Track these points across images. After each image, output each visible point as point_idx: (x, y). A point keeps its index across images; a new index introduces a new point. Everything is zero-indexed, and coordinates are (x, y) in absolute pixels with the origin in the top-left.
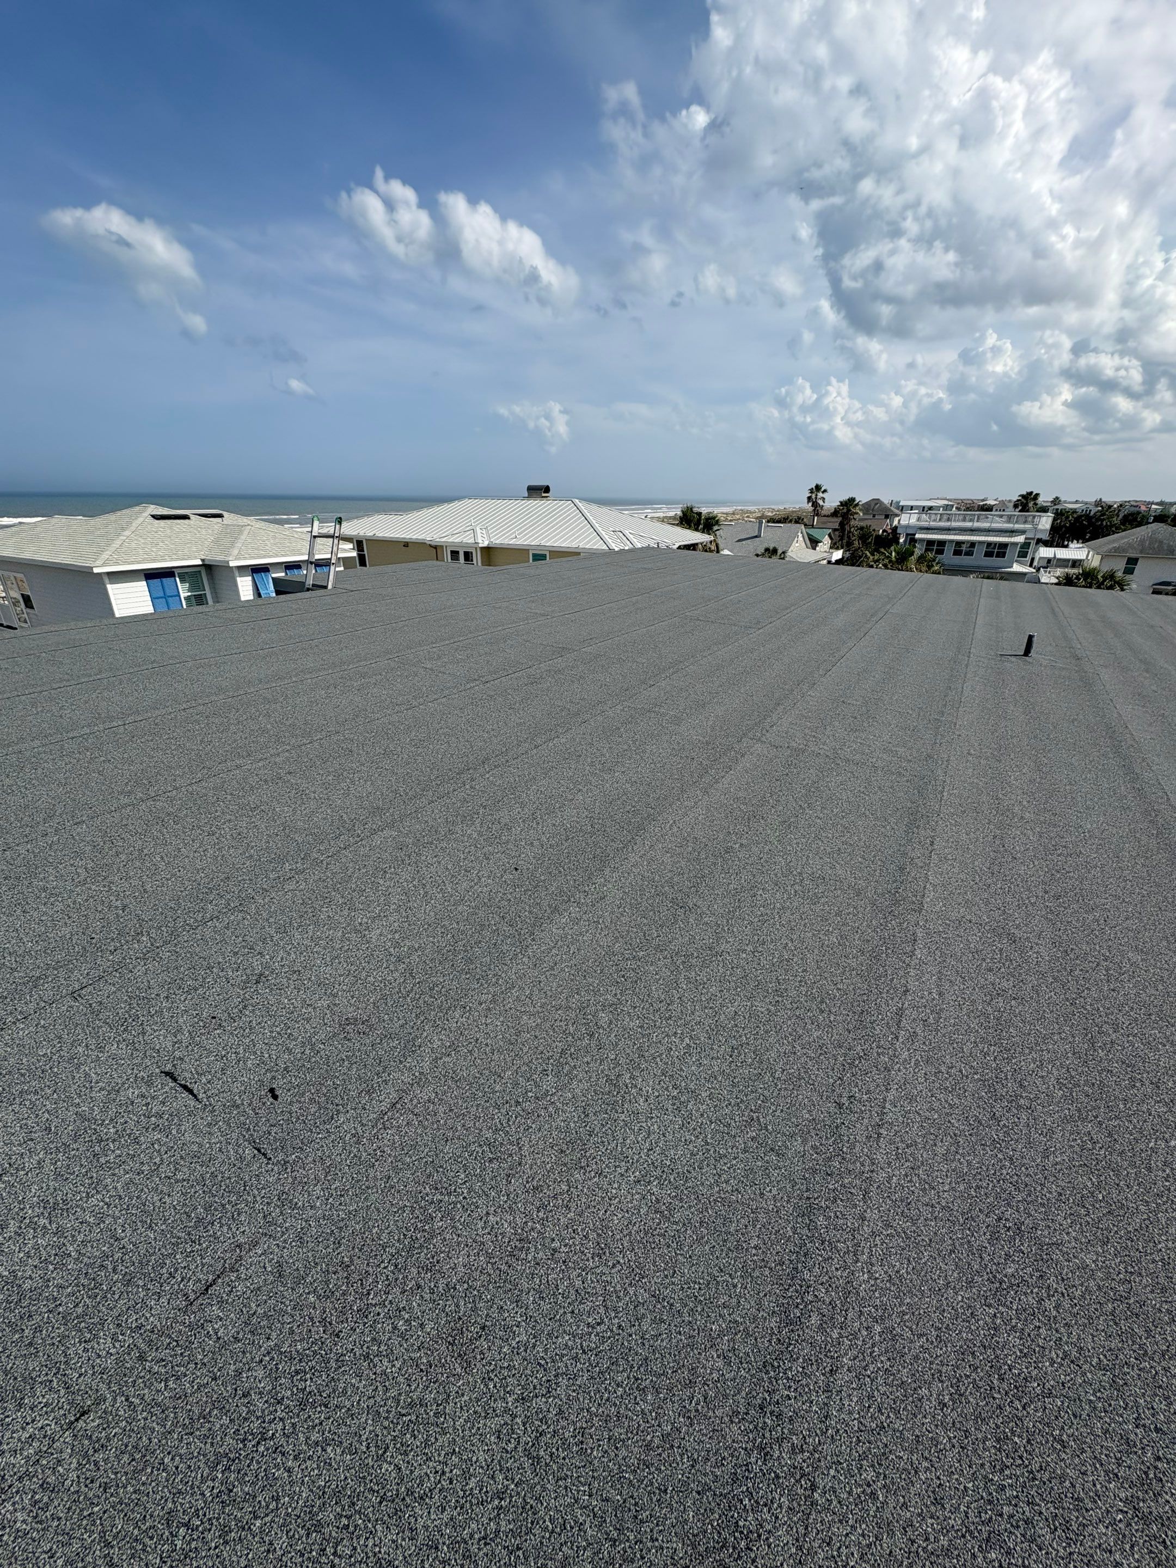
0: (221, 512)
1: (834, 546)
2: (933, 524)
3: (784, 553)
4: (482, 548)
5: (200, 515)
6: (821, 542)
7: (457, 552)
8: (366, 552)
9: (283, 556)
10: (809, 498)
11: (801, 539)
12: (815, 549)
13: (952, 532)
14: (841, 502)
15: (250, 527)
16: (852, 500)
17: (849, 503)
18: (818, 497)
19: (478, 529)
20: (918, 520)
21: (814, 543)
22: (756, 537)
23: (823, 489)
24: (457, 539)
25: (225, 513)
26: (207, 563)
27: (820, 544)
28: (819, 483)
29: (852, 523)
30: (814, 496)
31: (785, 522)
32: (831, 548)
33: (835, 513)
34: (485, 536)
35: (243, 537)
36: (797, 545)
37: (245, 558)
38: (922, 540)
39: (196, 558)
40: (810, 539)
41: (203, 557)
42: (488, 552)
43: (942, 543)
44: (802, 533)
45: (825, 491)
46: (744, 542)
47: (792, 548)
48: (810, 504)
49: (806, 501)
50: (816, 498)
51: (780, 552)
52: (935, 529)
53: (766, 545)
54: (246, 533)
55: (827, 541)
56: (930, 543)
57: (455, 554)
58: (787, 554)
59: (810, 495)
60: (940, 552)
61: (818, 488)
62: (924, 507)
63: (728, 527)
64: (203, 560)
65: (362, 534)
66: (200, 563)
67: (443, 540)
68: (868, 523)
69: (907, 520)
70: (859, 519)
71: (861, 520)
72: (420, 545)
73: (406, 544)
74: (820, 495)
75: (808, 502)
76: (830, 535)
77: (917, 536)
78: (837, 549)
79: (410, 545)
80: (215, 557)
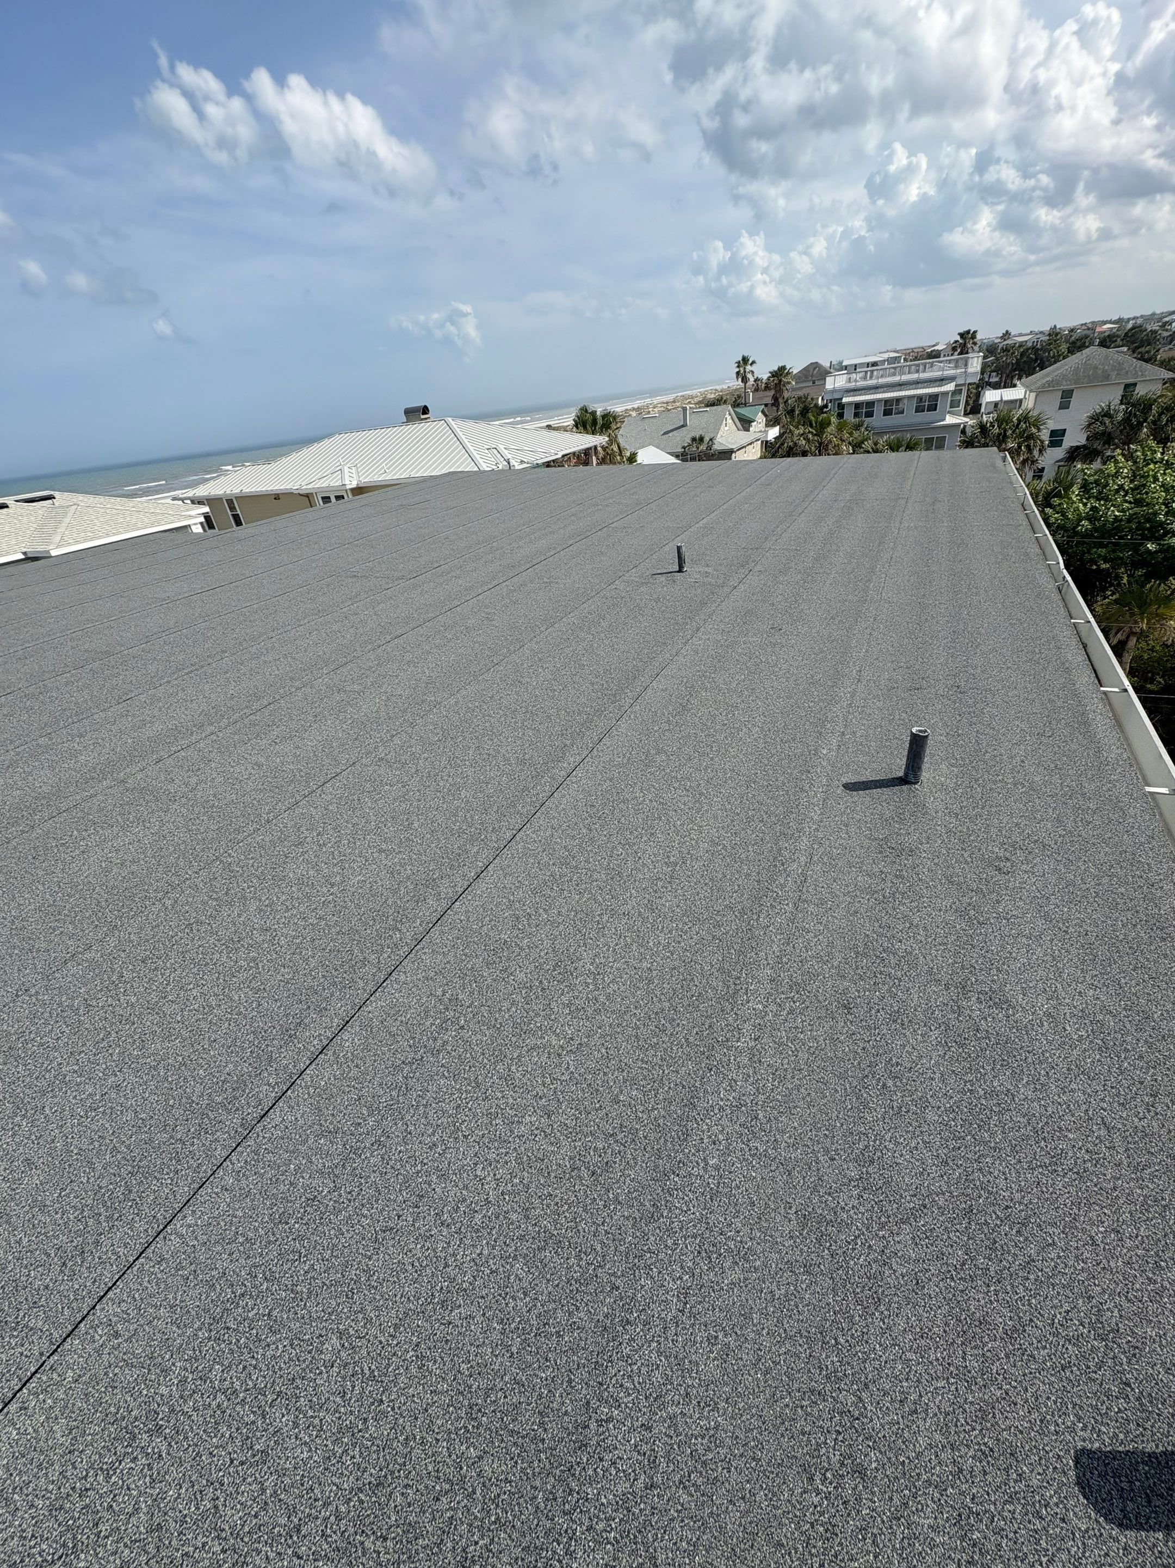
0: (52, 493)
1: (771, 423)
2: (861, 384)
3: (711, 440)
4: (352, 490)
5: (16, 501)
6: (754, 421)
7: (329, 498)
8: (230, 513)
9: (114, 534)
10: (738, 373)
11: (731, 421)
12: (747, 430)
13: (880, 390)
14: (770, 373)
15: (75, 507)
16: (782, 369)
17: (780, 374)
18: (747, 370)
19: (346, 468)
20: (849, 380)
21: (745, 423)
22: (683, 426)
23: (750, 362)
24: (324, 484)
25: (56, 494)
26: (30, 555)
27: (754, 424)
28: (746, 355)
29: (786, 395)
30: (742, 370)
31: (720, 405)
32: (767, 425)
33: (767, 388)
34: (354, 476)
35: (67, 520)
36: (726, 428)
37: (69, 544)
38: (850, 404)
39: (15, 552)
40: (740, 419)
41: (24, 550)
42: (359, 491)
43: (870, 404)
44: (730, 414)
45: (753, 362)
46: (670, 434)
47: (720, 433)
48: (740, 379)
49: (735, 376)
50: (745, 372)
51: (707, 439)
52: (862, 390)
53: (693, 434)
54: (70, 514)
55: (760, 418)
56: (858, 405)
57: (326, 499)
58: (715, 441)
59: (737, 370)
60: (870, 414)
61: (745, 360)
62: (856, 366)
63: (651, 420)
64: (24, 553)
65: (228, 492)
66: (23, 557)
67: (310, 486)
68: (805, 391)
69: (835, 382)
70: (791, 392)
71: (794, 390)
72: (289, 495)
73: (277, 497)
74: (749, 368)
75: (737, 378)
76: (763, 412)
77: (844, 400)
78: (773, 425)
79: (280, 497)
80: (37, 548)
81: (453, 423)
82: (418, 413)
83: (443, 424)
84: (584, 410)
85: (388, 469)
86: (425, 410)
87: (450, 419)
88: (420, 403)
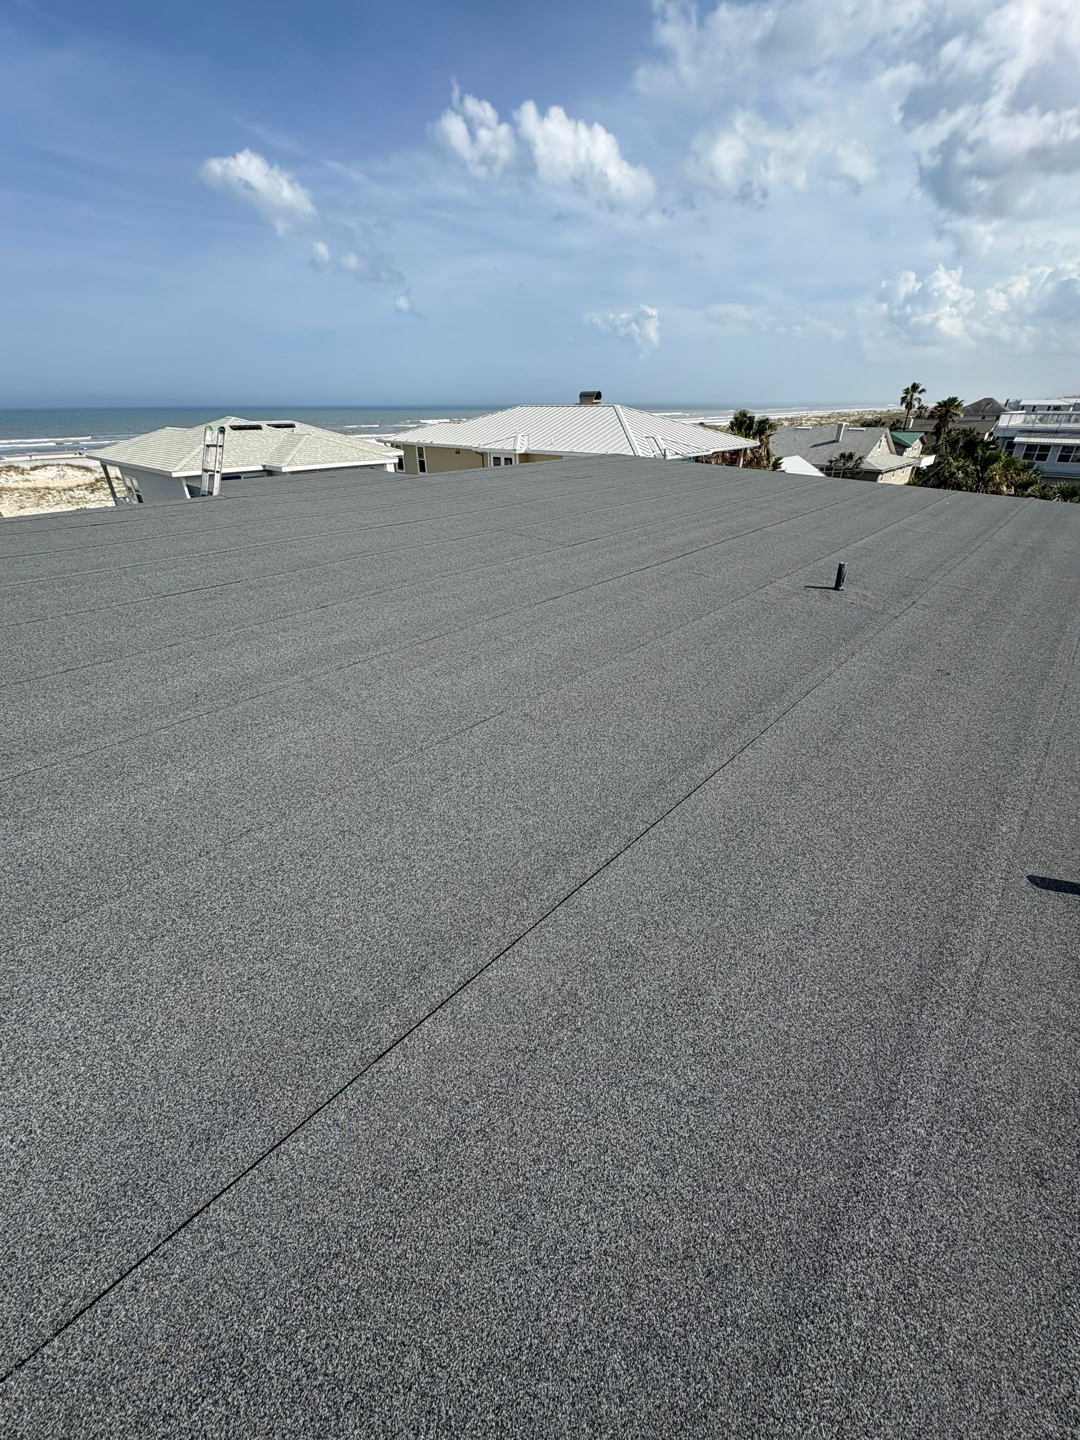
0: (294, 422)
1: (925, 452)
2: (1039, 426)
3: (860, 458)
4: (520, 455)
5: (268, 425)
6: (909, 446)
7: (499, 458)
8: (418, 459)
9: (330, 462)
10: (903, 399)
11: (885, 443)
12: (901, 454)
13: (1059, 435)
14: (938, 403)
15: (308, 436)
16: (953, 400)
17: (948, 407)
18: (914, 397)
19: (520, 436)
20: (1024, 422)
21: (900, 447)
22: (834, 442)
23: (919, 390)
24: (498, 446)
25: (297, 424)
26: (267, 469)
27: (908, 449)
28: (917, 382)
29: (951, 426)
30: (909, 397)
31: (876, 426)
32: (922, 453)
33: (932, 416)
34: (525, 443)
35: (299, 446)
36: (879, 450)
37: (296, 465)
38: (1021, 444)
39: (258, 464)
40: (895, 443)
41: (264, 464)
42: (526, 457)
43: (1046, 448)
44: (886, 437)
45: (923, 390)
46: (819, 448)
47: (872, 453)
48: (904, 405)
49: (900, 401)
50: (912, 398)
51: (856, 458)
52: (1039, 432)
53: (842, 451)
54: (303, 441)
55: (917, 445)
56: (1031, 447)
57: (497, 460)
58: (864, 460)
59: (904, 395)
60: (1043, 458)
61: (915, 387)
62: (1035, 407)
63: (804, 432)
64: (264, 466)
65: (421, 441)
66: (261, 468)
67: (487, 447)
68: (972, 425)
69: (1010, 421)
70: (955, 425)
71: (960, 422)
72: (468, 451)
73: (458, 451)
74: (916, 395)
75: (902, 404)
76: (922, 439)
77: (1016, 440)
78: (929, 454)
79: (461, 451)
80: (273, 464)
81: (620, 410)
82: (591, 398)
83: (611, 410)
84: (744, 414)
85: (555, 441)
86: (598, 396)
87: (619, 406)
88: (595, 389)
